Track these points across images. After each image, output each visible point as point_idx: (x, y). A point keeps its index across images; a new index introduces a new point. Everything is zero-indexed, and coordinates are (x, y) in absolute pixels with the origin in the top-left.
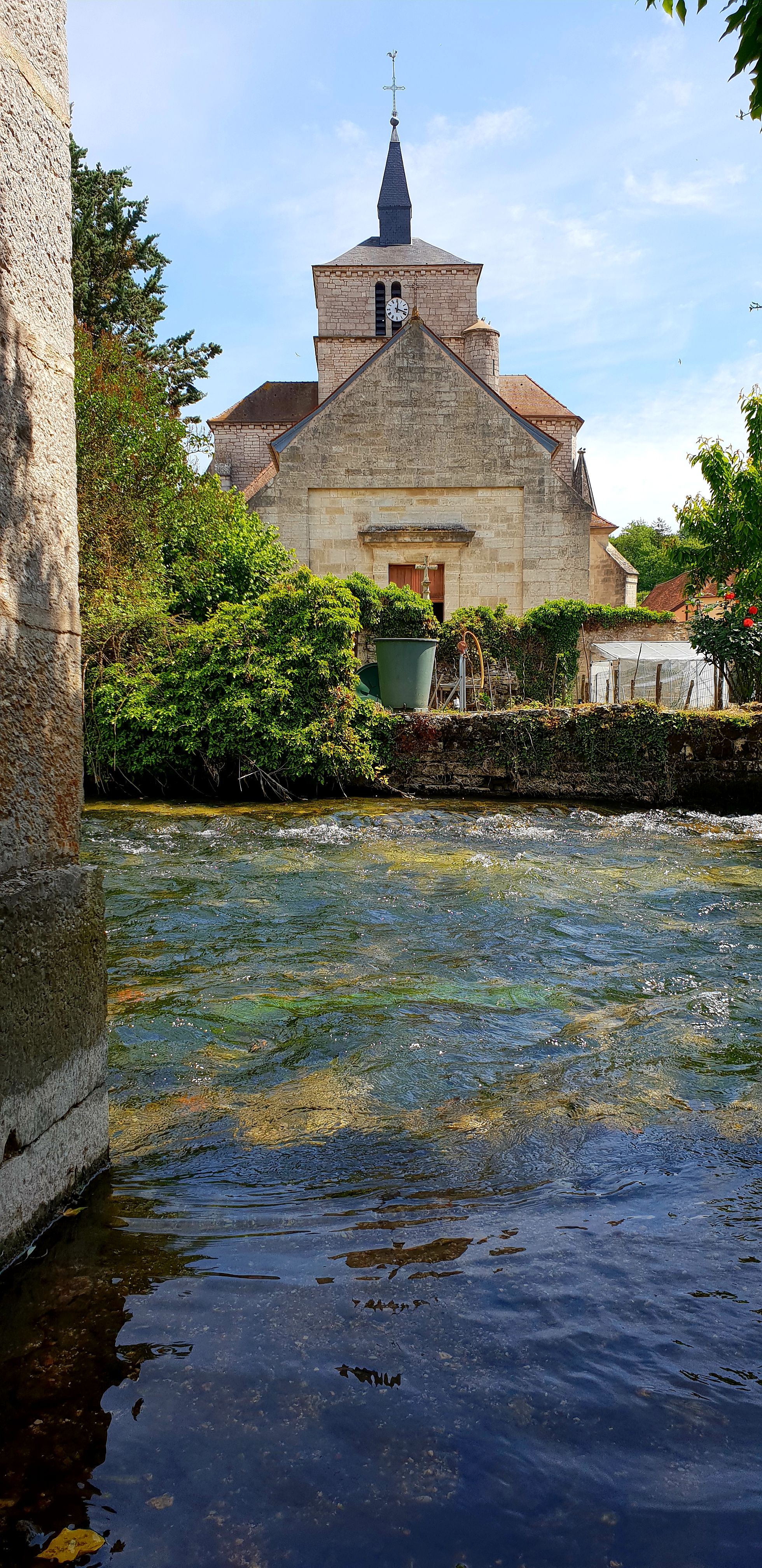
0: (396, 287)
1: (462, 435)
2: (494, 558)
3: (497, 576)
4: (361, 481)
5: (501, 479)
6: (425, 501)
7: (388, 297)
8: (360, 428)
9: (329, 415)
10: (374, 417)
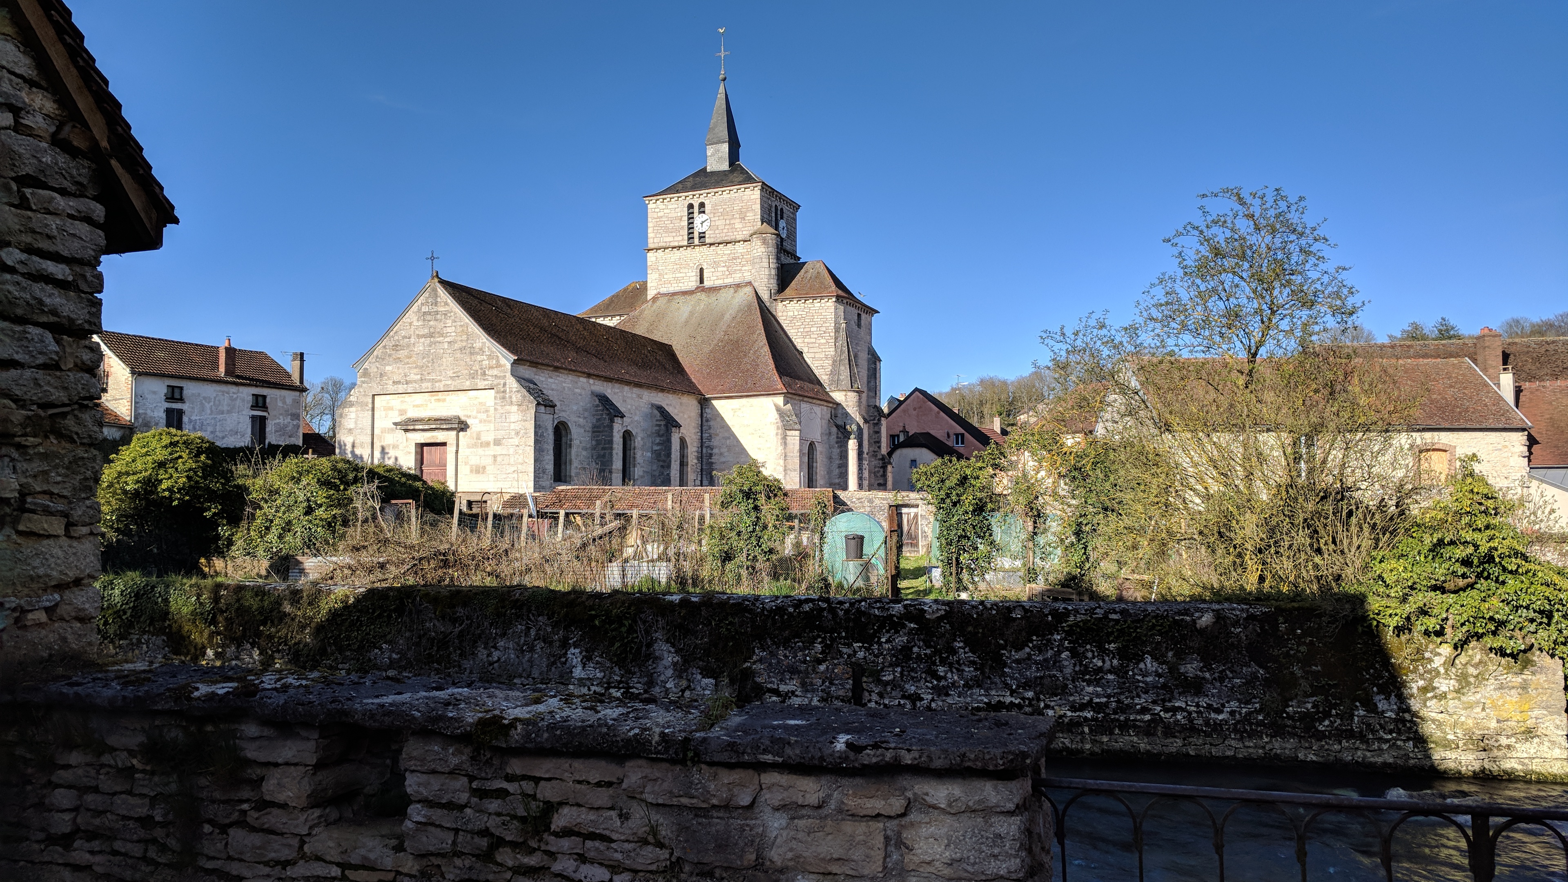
0: (702, 205)
1: (458, 355)
2: (478, 438)
3: (480, 451)
4: (401, 388)
5: (481, 384)
6: (439, 400)
7: (696, 214)
8: (402, 354)
9: (385, 347)
10: (408, 346)
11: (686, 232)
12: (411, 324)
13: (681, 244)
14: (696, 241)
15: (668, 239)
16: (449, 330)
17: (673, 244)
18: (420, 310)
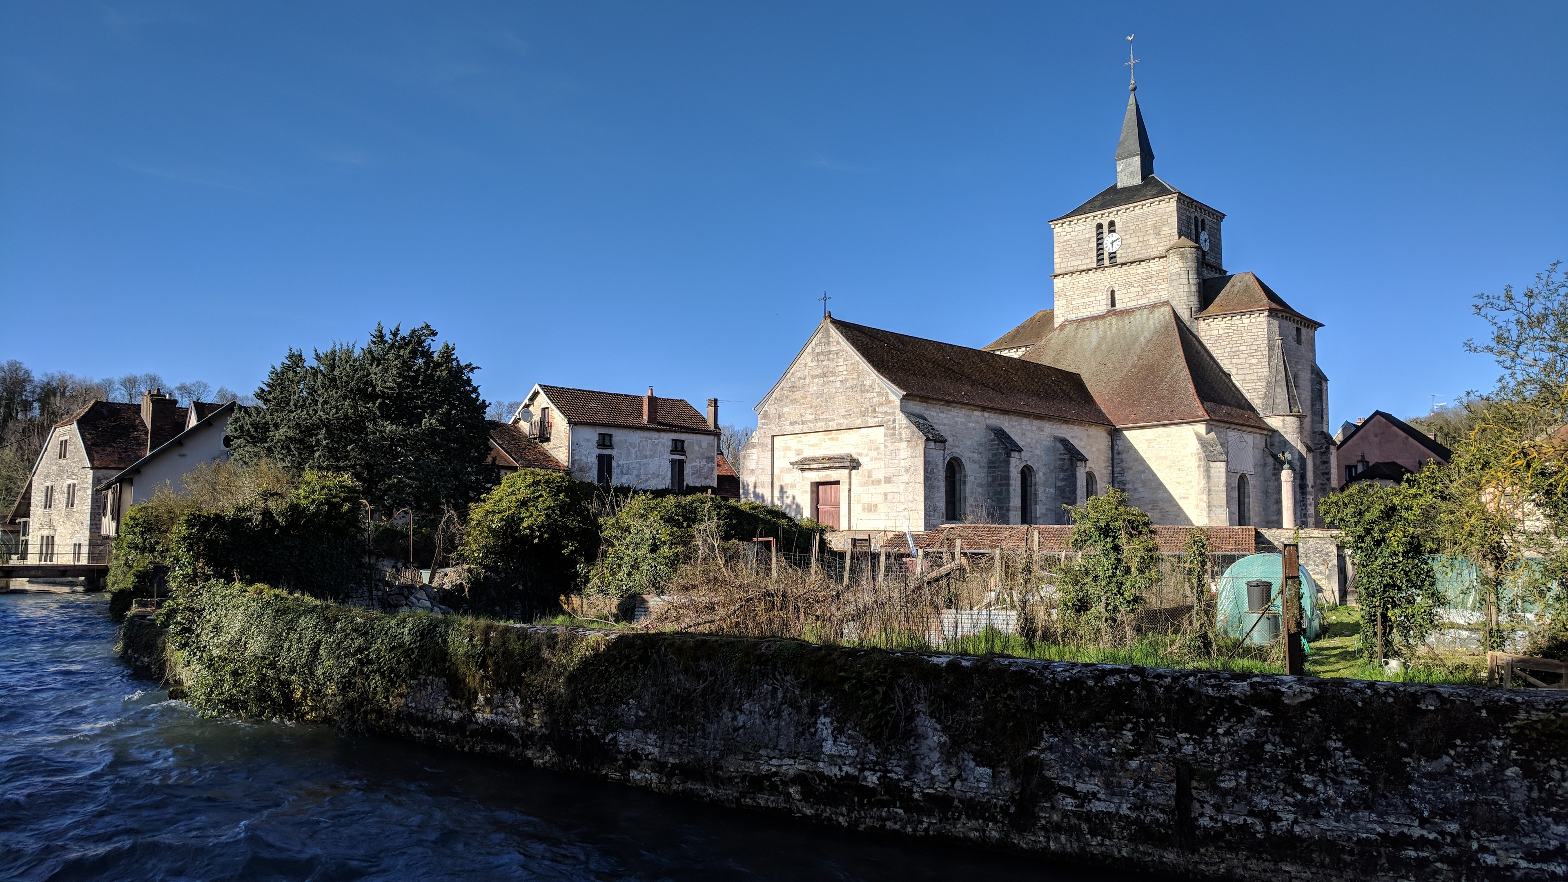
0: (1112, 224)
1: (850, 393)
2: (870, 477)
3: (872, 489)
4: (797, 429)
5: (872, 421)
6: (832, 439)
7: (1105, 234)
8: (798, 394)
9: (782, 389)
10: (804, 387)
11: (1095, 254)
12: (805, 365)
13: (1090, 267)
14: (1106, 262)
15: (1075, 263)
16: (841, 369)
17: (1080, 268)
18: (814, 350)
